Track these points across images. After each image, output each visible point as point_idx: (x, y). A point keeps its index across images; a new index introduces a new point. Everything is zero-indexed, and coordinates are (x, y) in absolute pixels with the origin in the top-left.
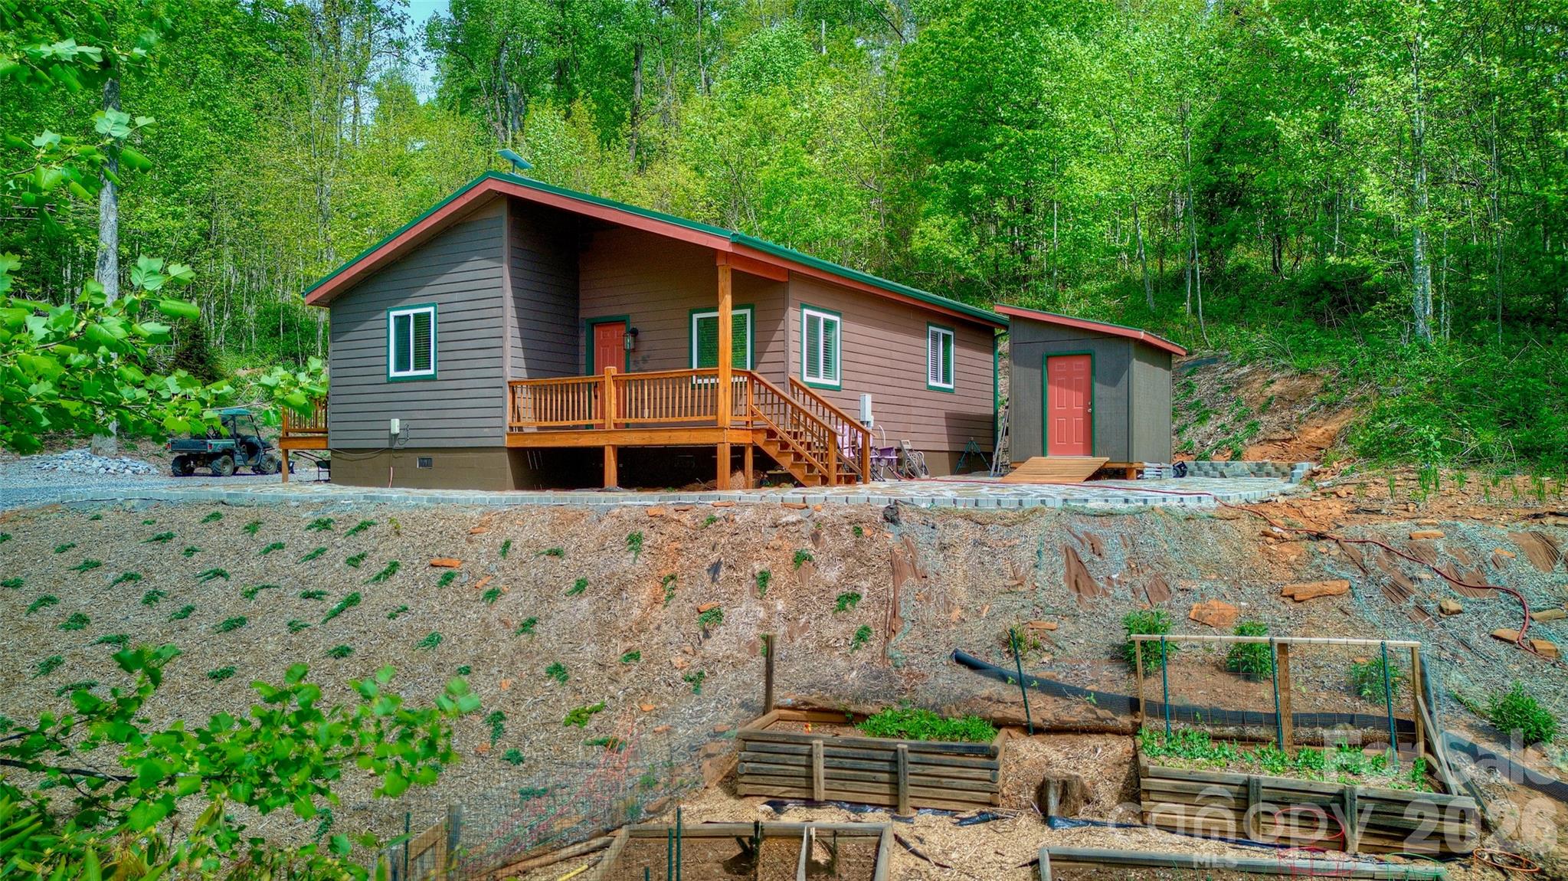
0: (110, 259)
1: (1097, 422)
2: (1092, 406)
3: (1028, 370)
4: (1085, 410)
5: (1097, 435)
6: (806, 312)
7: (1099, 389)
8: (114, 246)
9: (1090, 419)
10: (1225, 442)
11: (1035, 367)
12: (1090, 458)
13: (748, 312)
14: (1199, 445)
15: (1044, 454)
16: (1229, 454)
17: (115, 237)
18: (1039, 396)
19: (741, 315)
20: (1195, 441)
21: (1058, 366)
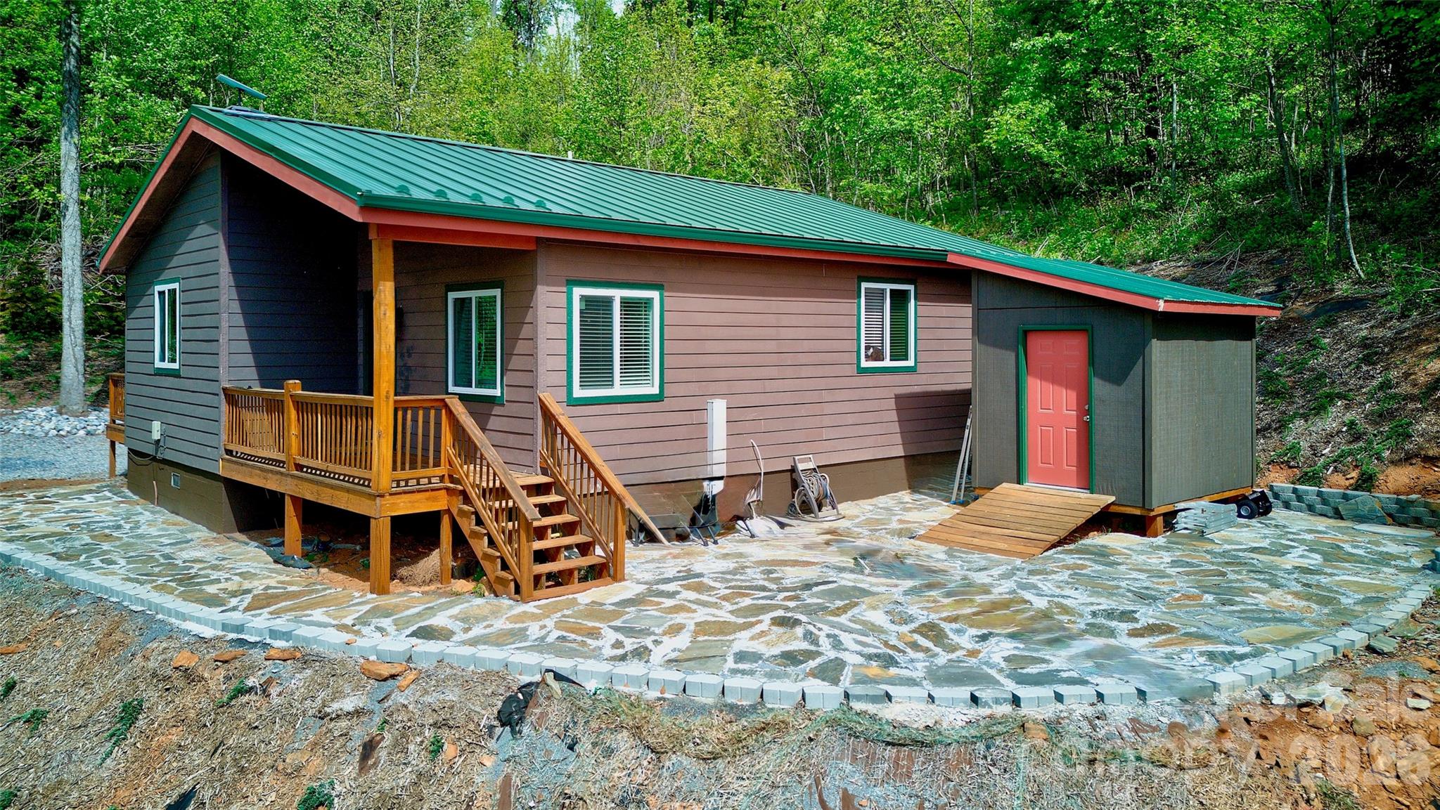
0: (71, 209)
1: (1096, 438)
2: (1088, 412)
3: (998, 351)
4: (1079, 418)
5: (1096, 458)
6: (578, 292)
7: (1100, 388)
8: (75, 195)
9: (1086, 431)
10: (1351, 453)
11: (1007, 348)
12: (1084, 495)
13: (497, 292)
14: (1309, 453)
15: (1019, 481)
16: (1354, 474)
17: (76, 186)
18: (1013, 390)
19: (490, 297)
20: (1304, 444)
21: (1042, 346)
